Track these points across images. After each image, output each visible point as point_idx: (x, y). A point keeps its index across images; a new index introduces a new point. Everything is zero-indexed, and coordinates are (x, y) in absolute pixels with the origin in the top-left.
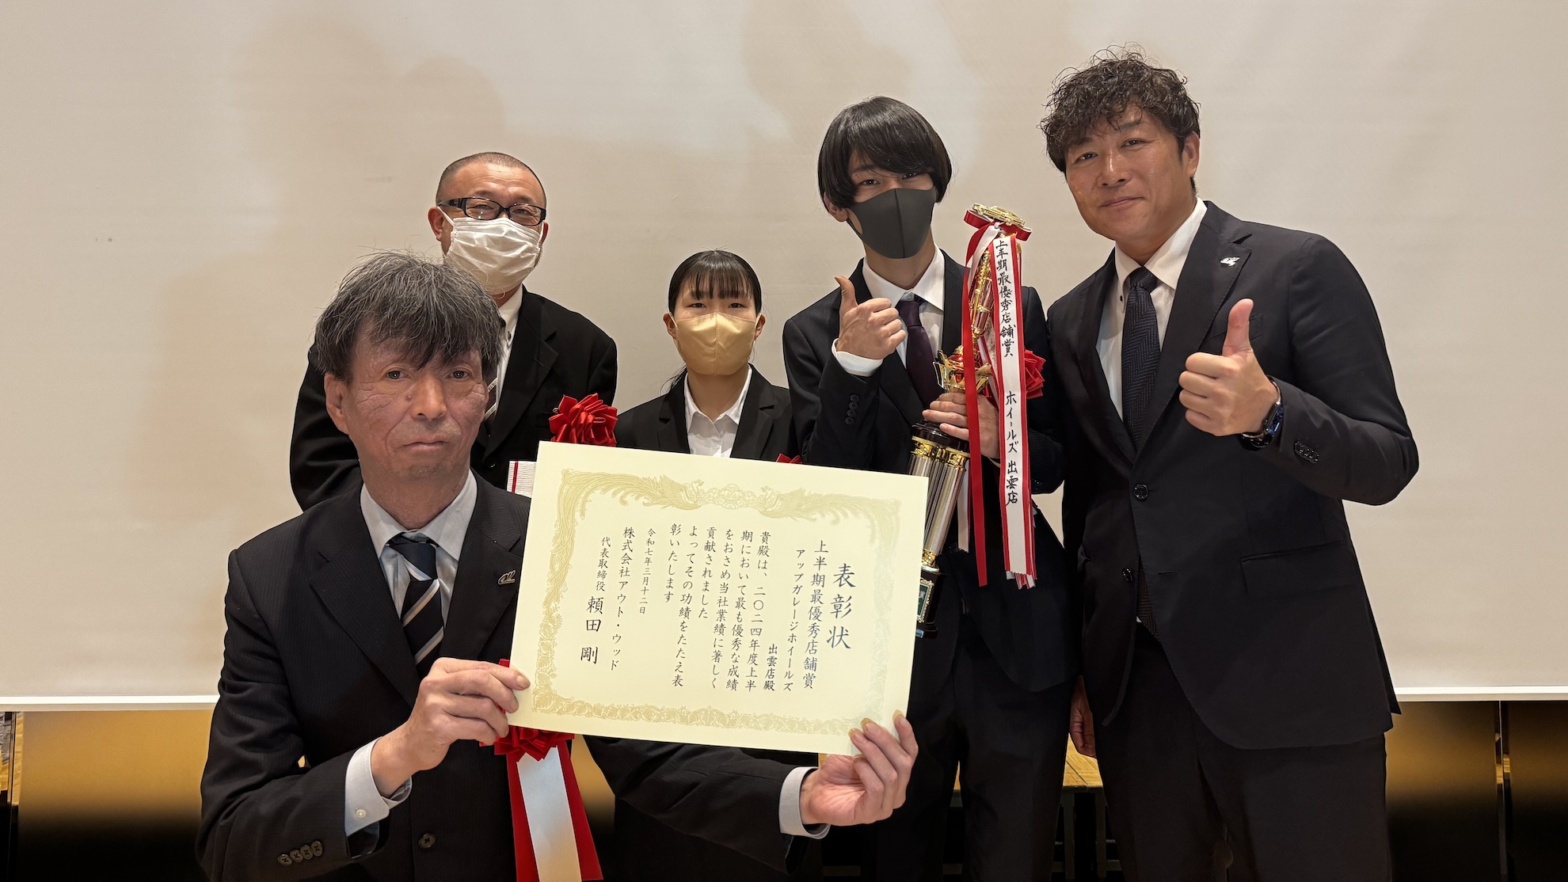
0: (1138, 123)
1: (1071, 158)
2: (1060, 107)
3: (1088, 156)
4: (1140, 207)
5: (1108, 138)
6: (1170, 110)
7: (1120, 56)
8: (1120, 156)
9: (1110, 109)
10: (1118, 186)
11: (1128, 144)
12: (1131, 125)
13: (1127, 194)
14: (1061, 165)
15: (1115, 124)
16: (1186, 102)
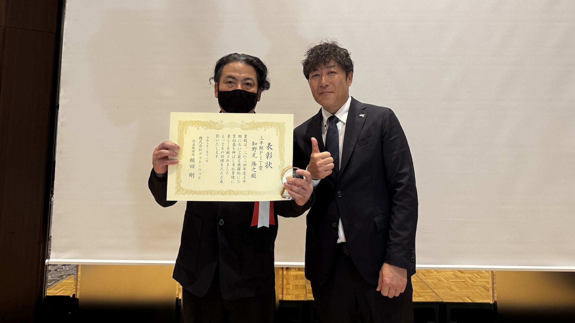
0: (334, 66)
1: (311, 76)
2: (309, 57)
3: (316, 75)
4: (332, 96)
5: (324, 70)
6: (344, 63)
7: (330, 42)
8: (327, 77)
9: (325, 60)
10: (326, 87)
11: (330, 73)
12: (331, 67)
13: (329, 91)
14: (307, 77)
15: (326, 65)
16: (350, 61)
